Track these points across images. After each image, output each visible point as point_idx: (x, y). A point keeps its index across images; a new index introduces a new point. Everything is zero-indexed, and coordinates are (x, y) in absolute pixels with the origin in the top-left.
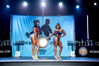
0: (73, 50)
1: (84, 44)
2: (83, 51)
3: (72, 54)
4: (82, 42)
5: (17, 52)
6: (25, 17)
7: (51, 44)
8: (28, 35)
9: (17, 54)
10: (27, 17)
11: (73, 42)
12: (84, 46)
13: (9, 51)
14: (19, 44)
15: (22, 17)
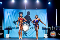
0: (46, 33)
1: (54, 29)
2: (53, 34)
3: (46, 36)
4: (53, 27)
5: (7, 34)
6: (13, 10)
7: (31, 29)
8: (15, 22)
9: (7, 36)
10: (14, 10)
11: (46, 28)
12: (53, 30)
13: (2, 34)
14: (9, 29)
15: (11, 10)
